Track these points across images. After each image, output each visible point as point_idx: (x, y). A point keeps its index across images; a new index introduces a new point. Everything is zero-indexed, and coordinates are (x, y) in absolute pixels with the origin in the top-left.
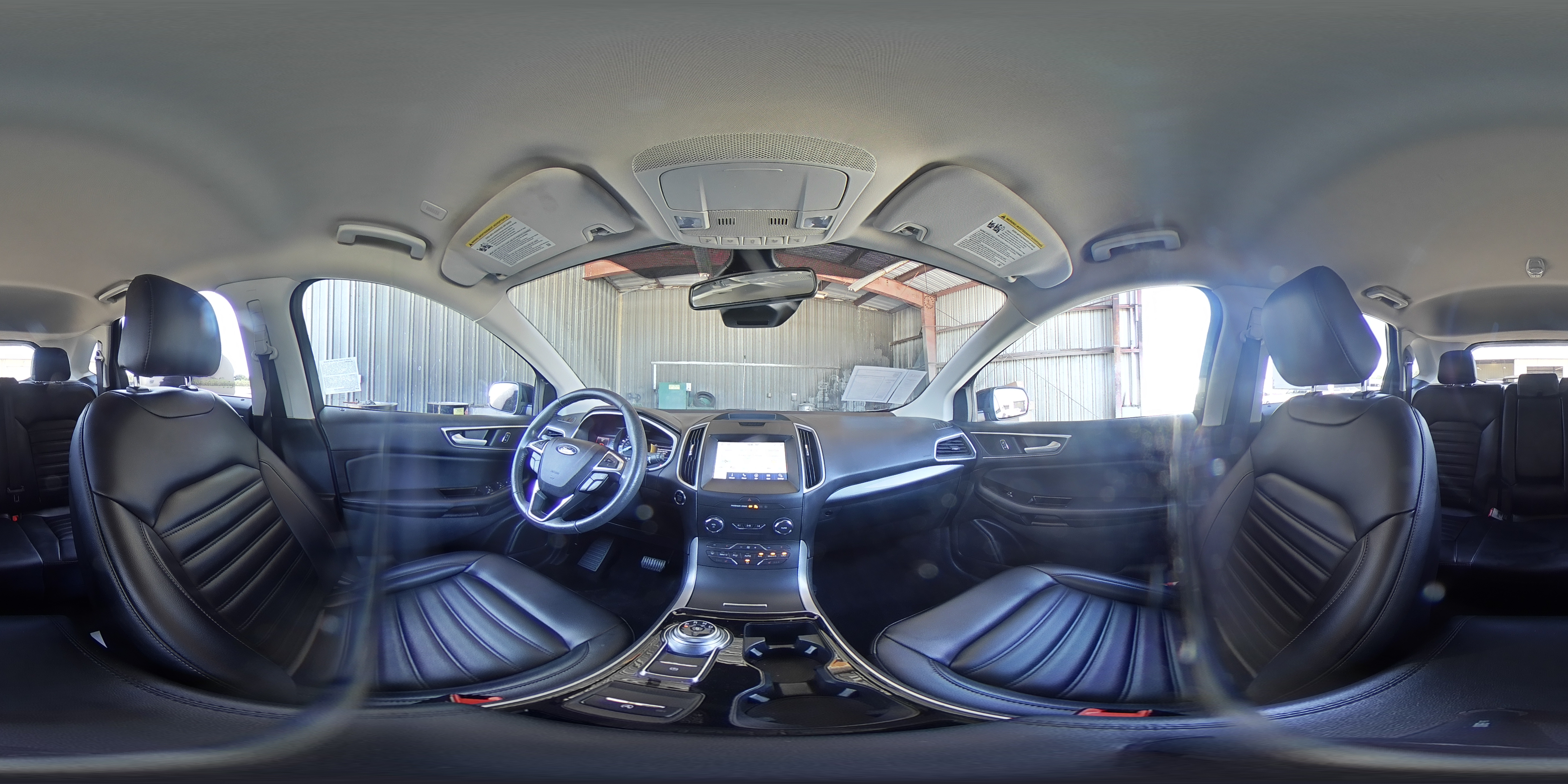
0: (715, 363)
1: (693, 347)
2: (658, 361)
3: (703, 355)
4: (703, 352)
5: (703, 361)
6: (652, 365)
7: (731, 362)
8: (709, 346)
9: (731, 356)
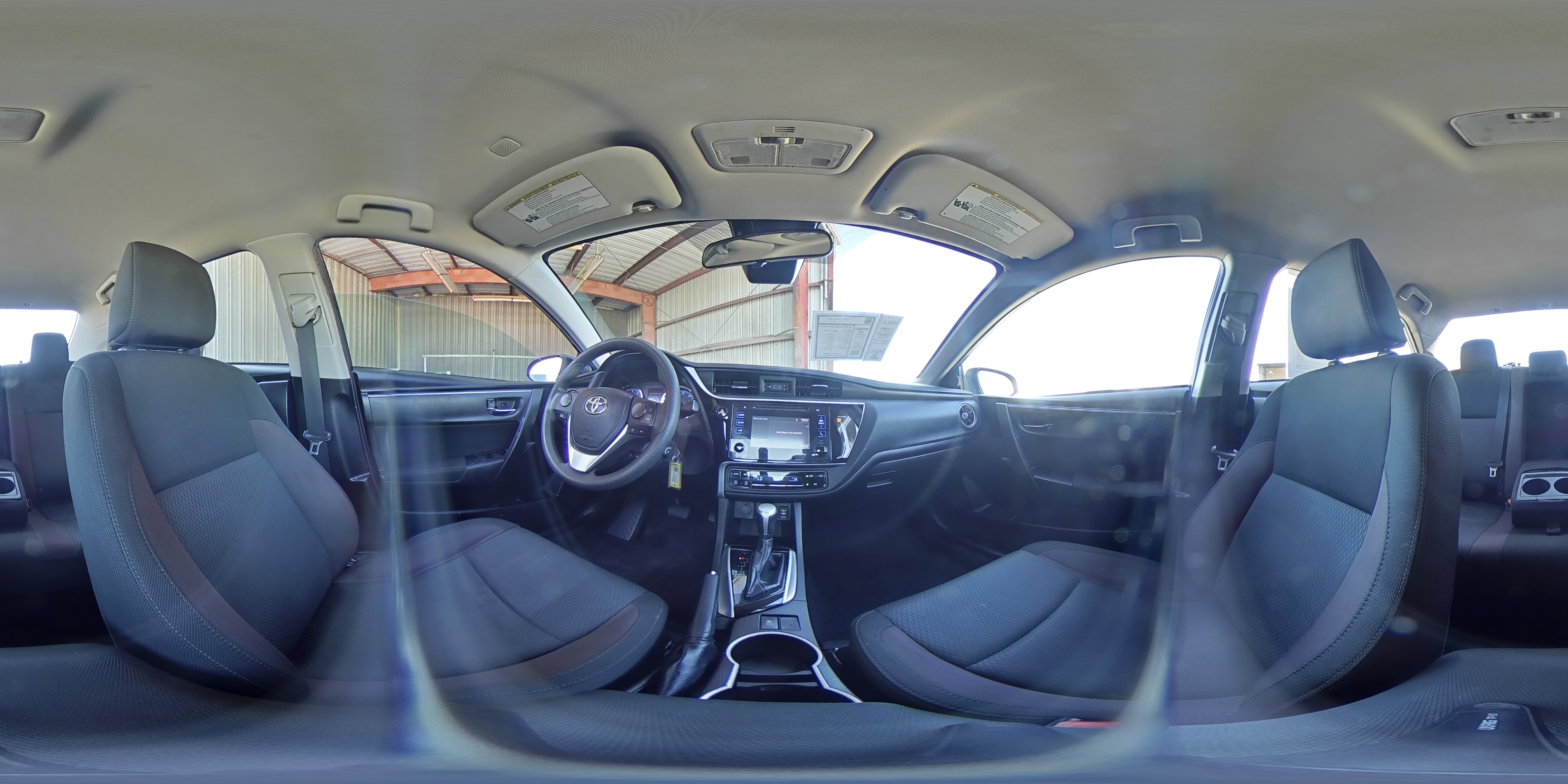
0: (472, 356)
1: (455, 343)
2: (427, 354)
3: (463, 350)
4: (463, 347)
5: (463, 354)
6: (423, 358)
7: (485, 354)
8: (468, 341)
9: (485, 349)
